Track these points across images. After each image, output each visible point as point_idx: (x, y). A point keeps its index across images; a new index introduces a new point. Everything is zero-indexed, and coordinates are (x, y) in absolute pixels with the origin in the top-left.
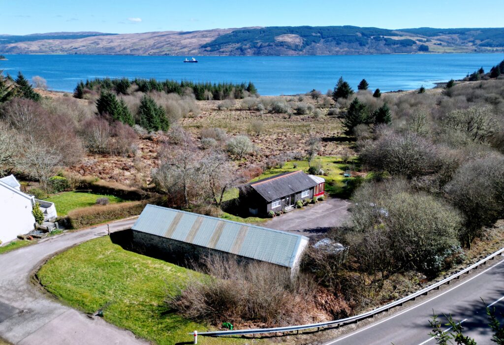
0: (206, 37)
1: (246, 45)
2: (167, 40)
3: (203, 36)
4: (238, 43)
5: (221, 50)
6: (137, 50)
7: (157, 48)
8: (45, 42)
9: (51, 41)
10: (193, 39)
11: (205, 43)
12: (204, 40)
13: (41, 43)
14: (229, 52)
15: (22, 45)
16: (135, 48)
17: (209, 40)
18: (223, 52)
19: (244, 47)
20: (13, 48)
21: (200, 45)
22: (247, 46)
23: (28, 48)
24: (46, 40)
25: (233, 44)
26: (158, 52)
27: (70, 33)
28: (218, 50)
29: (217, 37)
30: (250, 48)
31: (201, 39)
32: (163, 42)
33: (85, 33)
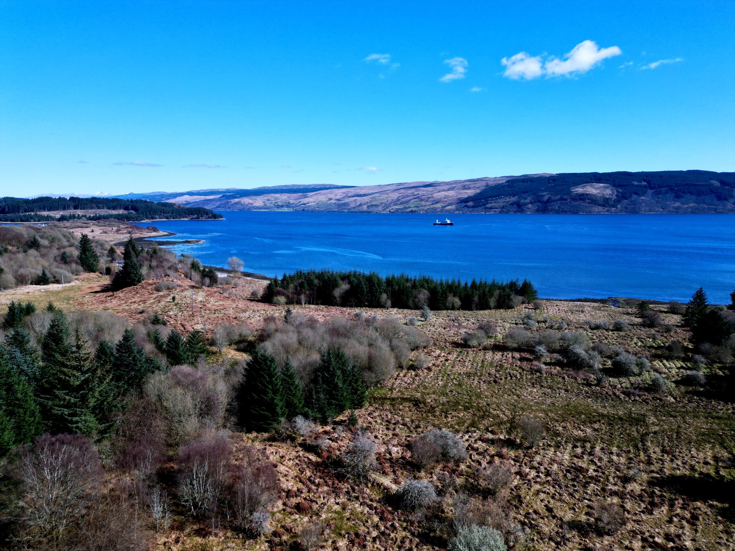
0: (469, 188)
1: (526, 199)
2: (416, 193)
3: (465, 188)
4: (514, 196)
5: (489, 206)
6: (376, 206)
7: (401, 203)
8: (272, 197)
9: (278, 195)
10: (450, 192)
11: (466, 196)
12: (466, 193)
13: (267, 198)
14: (500, 208)
15: (246, 200)
16: (374, 203)
17: (471, 193)
18: (491, 208)
19: (522, 201)
20: (237, 203)
21: (459, 199)
22: (528, 201)
23: (252, 204)
24: (273, 195)
25: (507, 198)
26: (403, 209)
27: (301, 185)
28: (484, 205)
29: (484, 188)
30: (531, 203)
31: (461, 192)
32: (410, 196)
33: (318, 185)
